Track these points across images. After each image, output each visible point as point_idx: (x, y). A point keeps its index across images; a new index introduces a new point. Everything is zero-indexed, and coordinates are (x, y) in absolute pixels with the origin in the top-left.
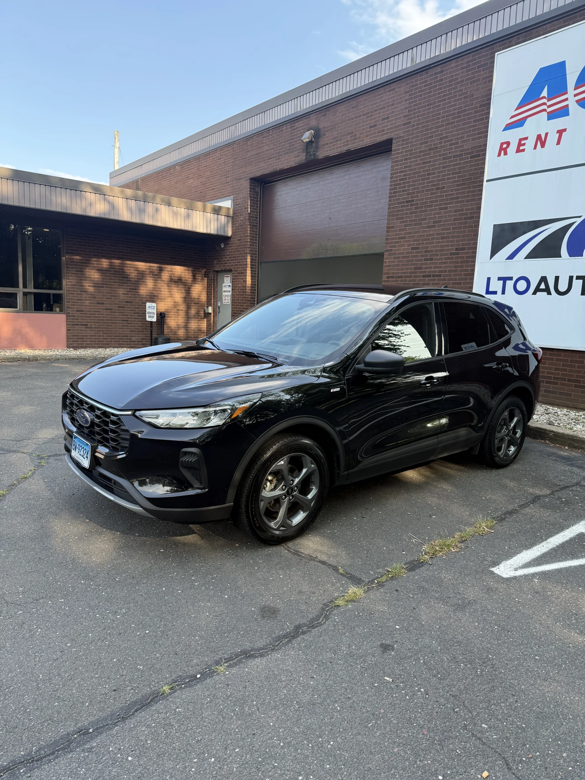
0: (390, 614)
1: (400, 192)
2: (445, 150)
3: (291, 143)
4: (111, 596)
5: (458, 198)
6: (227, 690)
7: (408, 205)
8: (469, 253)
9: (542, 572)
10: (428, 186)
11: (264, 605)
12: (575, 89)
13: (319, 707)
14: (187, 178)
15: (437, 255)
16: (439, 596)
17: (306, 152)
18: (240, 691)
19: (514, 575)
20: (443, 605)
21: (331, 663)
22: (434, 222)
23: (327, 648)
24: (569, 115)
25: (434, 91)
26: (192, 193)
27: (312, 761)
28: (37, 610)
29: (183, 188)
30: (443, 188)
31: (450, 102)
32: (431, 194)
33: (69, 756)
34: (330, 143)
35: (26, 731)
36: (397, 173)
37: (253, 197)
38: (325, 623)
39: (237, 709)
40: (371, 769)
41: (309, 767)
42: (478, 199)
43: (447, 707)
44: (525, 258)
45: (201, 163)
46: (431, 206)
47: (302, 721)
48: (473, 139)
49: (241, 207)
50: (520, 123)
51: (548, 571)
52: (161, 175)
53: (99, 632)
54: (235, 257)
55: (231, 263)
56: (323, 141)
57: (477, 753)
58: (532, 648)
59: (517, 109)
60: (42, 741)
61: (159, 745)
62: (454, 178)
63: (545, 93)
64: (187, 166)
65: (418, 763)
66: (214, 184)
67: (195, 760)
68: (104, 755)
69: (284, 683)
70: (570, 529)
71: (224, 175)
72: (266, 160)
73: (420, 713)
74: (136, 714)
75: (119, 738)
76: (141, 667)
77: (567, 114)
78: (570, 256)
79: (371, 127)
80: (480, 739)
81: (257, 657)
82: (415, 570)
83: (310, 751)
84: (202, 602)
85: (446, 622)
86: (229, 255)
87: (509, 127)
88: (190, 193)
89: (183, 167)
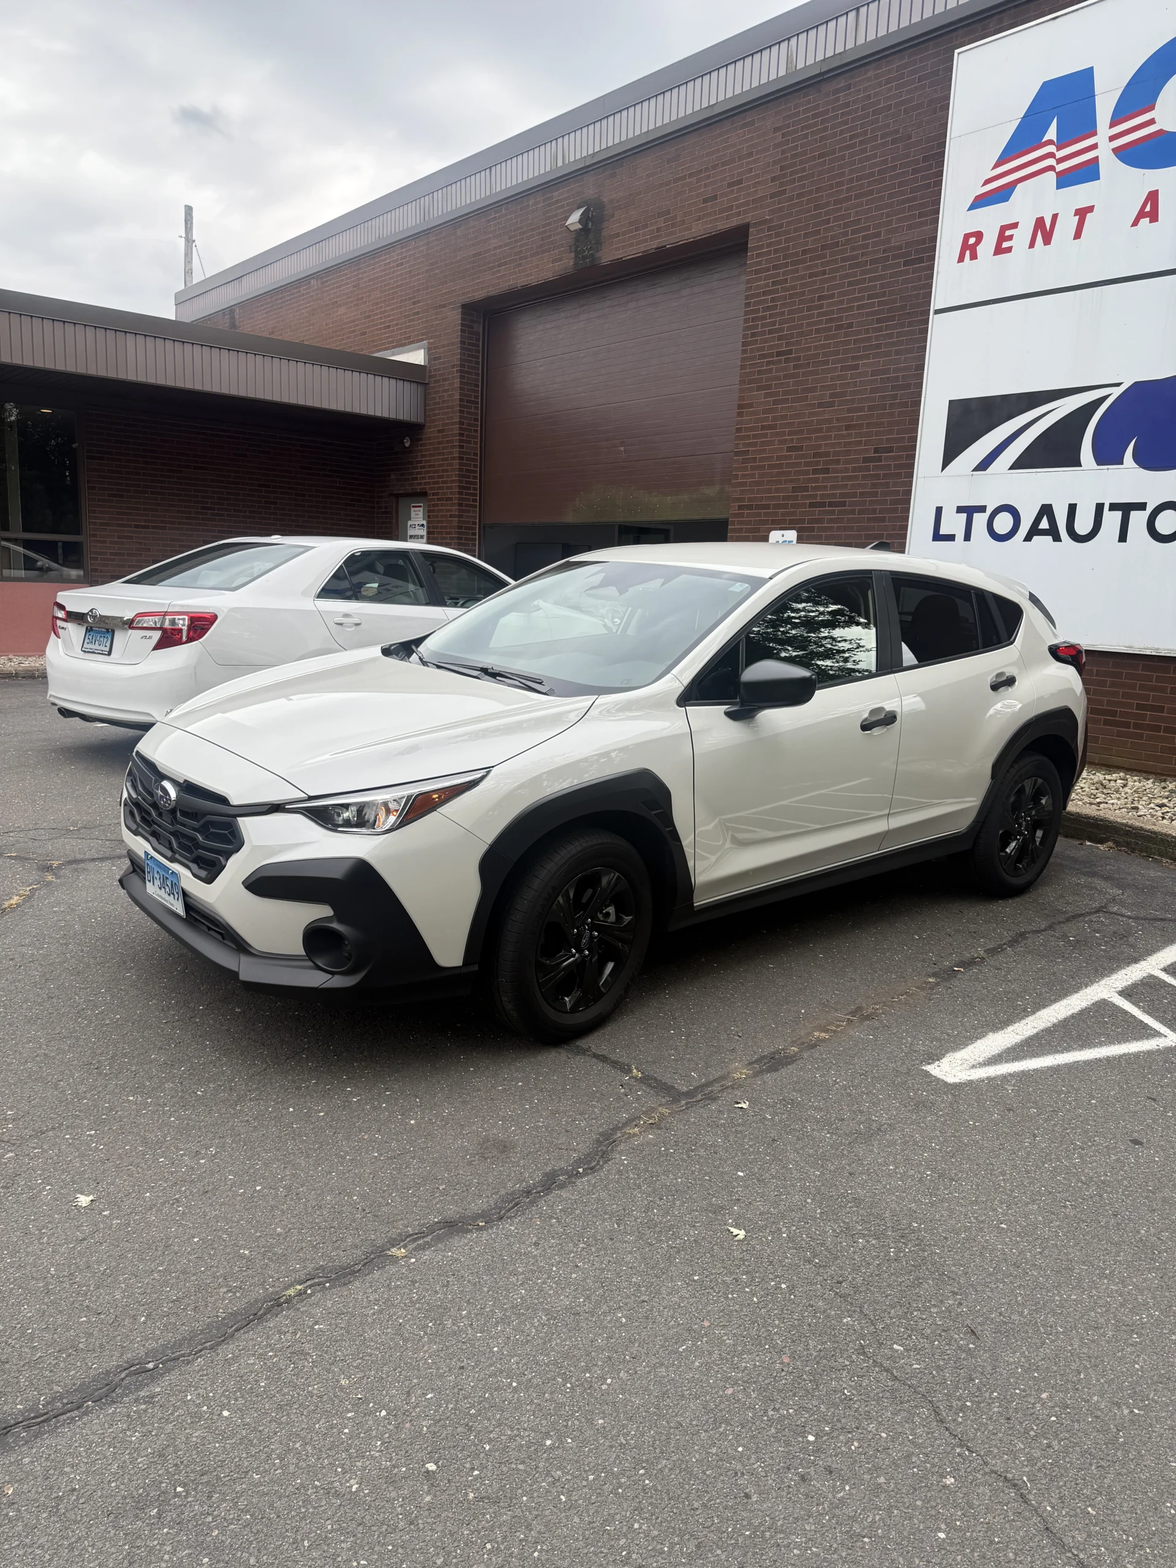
0: (727, 1151)
1: (764, 333)
2: (853, 249)
3: (545, 232)
4: (188, 1124)
5: (878, 346)
6: (411, 1290)
7: (781, 360)
8: (900, 457)
9: (1023, 1072)
10: (820, 322)
11: (485, 1136)
12: (1113, 124)
13: (587, 1319)
14: (333, 303)
15: (838, 462)
16: (822, 1117)
17: (577, 253)
18: (437, 1292)
19: (969, 1078)
20: (828, 1133)
21: (612, 1239)
22: (832, 396)
23: (606, 1213)
24: (1099, 178)
25: (833, 127)
26: (343, 334)
27: (570, 1412)
28: (44, 1151)
29: (326, 325)
30: (850, 325)
31: (864, 151)
32: (826, 338)
33: (110, 1411)
34: (624, 233)
35: (26, 1368)
36: (758, 295)
37: (469, 344)
38: (602, 1167)
39: (430, 1324)
40: (682, 1425)
41: (565, 1423)
42: (919, 348)
43: (828, 1316)
44: (1010, 469)
45: (362, 273)
46: (826, 362)
47: (554, 1343)
48: (910, 227)
49: (444, 363)
50: (1002, 195)
51: (1034, 1070)
52: (281, 298)
53: (164, 1189)
54: (434, 466)
55: (424, 478)
56: (611, 228)
57: (881, 1395)
58: (995, 1210)
59: (996, 166)
60: (58, 1383)
61: (281, 1390)
62: (872, 305)
63: (1052, 134)
64: (333, 278)
65: (771, 1413)
66: (389, 316)
67: (349, 1415)
68: (176, 1408)
69: (521, 1277)
70: (1081, 993)
71: (410, 299)
72: (494, 267)
73: (778, 1327)
74: (237, 1335)
75: (205, 1378)
76: (247, 1252)
77: (1095, 176)
78: (1099, 464)
79: (705, 201)
80: (887, 1370)
81: (471, 1231)
82: (777, 1070)
83: (567, 1396)
84: (365, 1133)
85: (833, 1164)
86: (420, 462)
87: (980, 202)
88: (340, 335)
89: (327, 281)
